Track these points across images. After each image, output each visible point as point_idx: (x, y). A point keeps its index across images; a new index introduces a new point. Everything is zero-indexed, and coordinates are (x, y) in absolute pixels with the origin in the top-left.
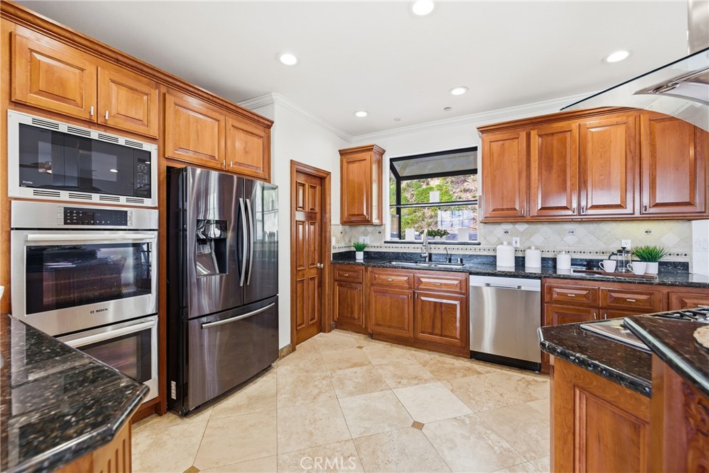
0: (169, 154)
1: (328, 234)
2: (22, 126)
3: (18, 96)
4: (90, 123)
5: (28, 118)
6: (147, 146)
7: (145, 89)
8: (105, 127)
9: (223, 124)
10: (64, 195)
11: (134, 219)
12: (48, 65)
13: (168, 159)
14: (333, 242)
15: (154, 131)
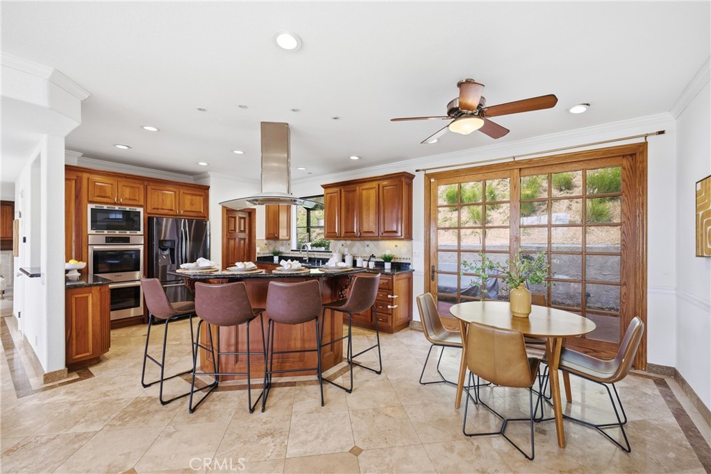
0: (149, 211)
1: (253, 245)
2: (92, 209)
3: (90, 199)
4: (115, 204)
5: (93, 206)
6: (138, 209)
7: (138, 186)
8: (121, 204)
9: (177, 193)
10: (106, 232)
11: (132, 240)
12: (101, 186)
13: (148, 214)
14: (258, 250)
15: (142, 203)
